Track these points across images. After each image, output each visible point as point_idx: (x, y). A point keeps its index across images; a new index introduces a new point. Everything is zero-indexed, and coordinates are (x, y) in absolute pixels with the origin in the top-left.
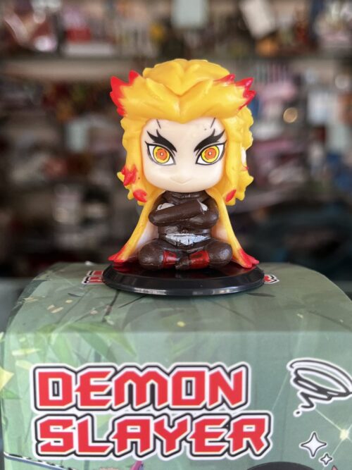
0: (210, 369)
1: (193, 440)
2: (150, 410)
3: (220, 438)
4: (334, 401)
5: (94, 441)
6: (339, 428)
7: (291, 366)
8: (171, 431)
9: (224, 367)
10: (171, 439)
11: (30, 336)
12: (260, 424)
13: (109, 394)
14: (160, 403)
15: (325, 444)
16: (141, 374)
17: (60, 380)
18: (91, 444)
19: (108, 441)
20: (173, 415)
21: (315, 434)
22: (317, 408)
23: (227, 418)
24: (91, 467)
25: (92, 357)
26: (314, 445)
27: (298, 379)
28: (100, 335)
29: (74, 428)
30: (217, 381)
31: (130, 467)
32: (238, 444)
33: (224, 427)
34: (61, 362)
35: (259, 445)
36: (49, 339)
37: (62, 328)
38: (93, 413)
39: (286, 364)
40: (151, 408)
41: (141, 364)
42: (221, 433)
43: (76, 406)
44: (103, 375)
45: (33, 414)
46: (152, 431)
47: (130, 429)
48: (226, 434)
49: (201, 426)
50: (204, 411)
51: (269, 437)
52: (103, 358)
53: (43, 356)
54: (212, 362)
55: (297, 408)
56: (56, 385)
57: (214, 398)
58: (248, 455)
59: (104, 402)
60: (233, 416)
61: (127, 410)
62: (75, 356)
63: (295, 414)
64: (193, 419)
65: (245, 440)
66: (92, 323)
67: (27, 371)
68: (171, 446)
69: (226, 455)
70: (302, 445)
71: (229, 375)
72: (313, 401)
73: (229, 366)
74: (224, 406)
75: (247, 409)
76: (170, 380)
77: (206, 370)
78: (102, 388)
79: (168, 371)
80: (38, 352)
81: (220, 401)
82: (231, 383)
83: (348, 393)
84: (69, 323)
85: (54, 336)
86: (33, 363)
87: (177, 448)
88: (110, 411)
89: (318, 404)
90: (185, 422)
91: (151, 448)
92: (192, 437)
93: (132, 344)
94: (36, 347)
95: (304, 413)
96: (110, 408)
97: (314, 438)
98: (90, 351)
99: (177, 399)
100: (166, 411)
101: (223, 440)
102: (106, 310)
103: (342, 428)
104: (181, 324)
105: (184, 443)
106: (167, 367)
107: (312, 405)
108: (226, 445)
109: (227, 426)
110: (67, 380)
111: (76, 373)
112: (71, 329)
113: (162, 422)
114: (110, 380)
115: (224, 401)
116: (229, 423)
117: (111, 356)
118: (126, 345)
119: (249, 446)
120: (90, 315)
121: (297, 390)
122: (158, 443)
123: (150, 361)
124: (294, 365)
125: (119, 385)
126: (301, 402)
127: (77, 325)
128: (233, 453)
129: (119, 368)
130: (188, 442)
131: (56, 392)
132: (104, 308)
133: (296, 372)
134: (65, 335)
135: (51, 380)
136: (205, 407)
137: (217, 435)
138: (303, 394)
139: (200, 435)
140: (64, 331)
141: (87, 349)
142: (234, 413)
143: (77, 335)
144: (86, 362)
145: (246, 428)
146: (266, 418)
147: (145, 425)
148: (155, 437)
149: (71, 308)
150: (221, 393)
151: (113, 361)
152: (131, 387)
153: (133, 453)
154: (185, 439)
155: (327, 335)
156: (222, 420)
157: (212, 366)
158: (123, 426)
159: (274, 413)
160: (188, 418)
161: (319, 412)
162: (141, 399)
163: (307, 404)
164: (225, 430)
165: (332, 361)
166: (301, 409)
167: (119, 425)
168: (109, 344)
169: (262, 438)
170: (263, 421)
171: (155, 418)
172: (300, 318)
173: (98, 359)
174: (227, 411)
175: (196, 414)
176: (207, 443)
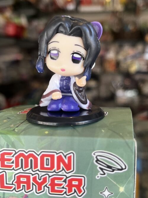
0: (57, 154)
1: (50, 187)
2: (30, 171)
3: (62, 187)
4: (116, 173)
5: (7, 184)
6: (119, 186)
7: (94, 154)
8: (40, 181)
9: (63, 153)
10: (40, 185)
12: (80, 181)
13: (13, 163)
14: (35, 168)
15: (112, 194)
16: (26, 155)
18: (5, 185)
19: (12, 184)
20: (41, 174)
21: (106, 188)
22: (107, 175)
23: (65, 177)
24: (6, 196)
25: (5, 146)
26: (106, 193)
27: (97, 161)
28: (9, 136)
30: (60, 159)
31: (22, 197)
32: (70, 190)
33: (64, 181)
35: (80, 191)
38: (6, 171)
39: (92, 153)
40: (31, 170)
41: (26, 150)
42: (62, 184)
44: (10, 154)
46: (32, 181)
47: (22, 179)
48: (65, 185)
49: (53, 180)
50: (54, 173)
51: (85, 188)
52: (10, 146)
54: (58, 151)
55: (97, 175)
57: (59, 167)
58: (75, 196)
59: (11, 166)
60: (68, 176)
61: (21, 171)
64: (49, 177)
65: (73, 188)
66: (8, 131)
68: (40, 188)
69: (65, 195)
70: (101, 193)
71: (65, 157)
72: (105, 171)
73: (65, 153)
74: (63, 171)
75: (74, 173)
76: (39, 158)
77: (55, 154)
78: (10, 160)
79: (38, 154)
81: (61, 169)
82: (66, 161)
83: (122, 169)
87: (43, 190)
88: (13, 171)
89: (108, 174)
90: (46, 178)
91: (31, 189)
92: (49, 185)
93: (23, 140)
95: (101, 177)
96: (13, 169)
97: (106, 190)
98: (5, 143)
99: (42, 167)
100: (37, 172)
101: (63, 188)
102: (18, 125)
103: (120, 186)
104: (47, 132)
105: (46, 188)
106: (38, 152)
107: (104, 174)
108: (65, 190)
109: (65, 181)
113: (36, 177)
114: (13, 156)
115: (63, 169)
116: (66, 180)
117: (13, 146)
118: (20, 141)
119: (75, 191)
120: (10, 127)
121: (97, 166)
122: (34, 187)
123: (30, 149)
124: (95, 154)
125: (17, 158)
126: (99, 172)
128: (68, 194)
129: (17, 151)
130: (47, 187)
132: (18, 124)
133: (96, 157)
136: (55, 171)
137: (61, 185)
138: (100, 168)
139: (53, 184)
141: (3, 142)
142: (68, 175)
144: (3, 148)
146: (83, 178)
147: (28, 178)
148: (33, 184)
149: (5, 123)
150: (62, 165)
151: (14, 148)
152: (22, 160)
153: (23, 191)
154: (46, 186)
155: (112, 140)
156: (63, 178)
157: (58, 152)
158: (19, 178)
159: (86, 176)
160: (47, 176)
161: (108, 178)
162: (26, 166)
163: (102, 173)
164: (64, 183)
165: (114, 153)
166: (99, 175)
167: (17, 177)
168: (13, 140)
169: (81, 188)
170: (81, 179)
171: (33, 175)
173: (8, 147)
174: (65, 174)
175: (51, 174)
176: (56, 188)
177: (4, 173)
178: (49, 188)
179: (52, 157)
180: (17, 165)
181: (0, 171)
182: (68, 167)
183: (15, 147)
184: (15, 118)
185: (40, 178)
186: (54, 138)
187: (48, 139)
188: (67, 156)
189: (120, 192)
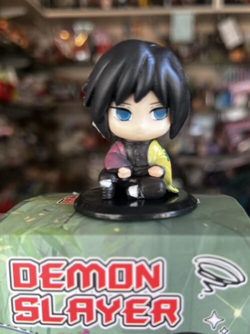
1: (125, 315)
2: (93, 292)
3: (144, 313)
4: (229, 289)
5: (53, 314)
6: (233, 308)
7: (196, 261)
8: (108, 307)
11: (6, 236)
12: (173, 303)
13: (63, 279)
14: (100, 286)
15: (223, 320)
16: (86, 266)
17: (28, 269)
18: (51, 316)
19: (63, 314)
20: (110, 295)
21: (214, 312)
22: (216, 292)
23: (149, 299)
24: (52, 332)
25: (50, 253)
26: (214, 320)
27: (201, 270)
28: (56, 237)
29: (39, 304)
30: (141, 271)
31: (80, 333)
32: (157, 318)
33: (148, 305)
34: (28, 256)
35: (173, 319)
36: (20, 239)
37: (30, 231)
38: (52, 293)
39: (191, 259)
40: (93, 290)
41: (86, 258)
42: (145, 310)
43: (39, 288)
44: (58, 266)
45: (9, 294)
46: (95, 307)
47: (79, 305)
48: (149, 310)
49: (130, 304)
51: (180, 313)
52: (58, 253)
53: (15, 251)
54: (137, 258)
55: (200, 292)
56: (25, 273)
57: (139, 284)
58: (165, 327)
59: (60, 286)
60: (154, 297)
61: (76, 292)
62: (38, 252)
63: (199, 296)
64: (124, 299)
65: (163, 315)
66: (52, 229)
67: (4, 262)
68: (108, 318)
69: (149, 326)
70: (206, 320)
71: (150, 266)
72: (213, 287)
73: (150, 260)
74: (147, 290)
75: (164, 292)
76: (107, 270)
77: (133, 263)
78: (58, 275)
79: (106, 263)
80: (12, 249)
81: (143, 286)
82: (151, 273)
83: (239, 282)
84: (36, 228)
85: (23, 237)
86: (9, 256)
87: (113, 320)
88: (64, 293)
89: (217, 290)
90: (119, 301)
91: (94, 319)
93: (79, 243)
94: (10, 245)
95: (207, 297)
96: (64, 290)
97: (214, 315)
98: (49, 249)
99: (113, 284)
100: (105, 292)
101: (146, 315)
102: (65, 220)
103: (236, 308)
104: (117, 230)
105: (118, 317)
106: (105, 260)
107: (212, 291)
108: (149, 319)
109: (149, 305)
110: (33, 269)
111: (39, 264)
112: (36, 232)
113: (102, 301)
114: (64, 269)
115: (146, 286)
116: (150, 302)
117: (64, 252)
118: (75, 244)
119: (165, 319)
120: (53, 223)
122: (99, 316)
123: (92, 256)
124: (198, 260)
125: (70, 273)
126: (203, 287)
127: (41, 230)
128: (154, 324)
129: (70, 261)
130: (121, 315)
131: (25, 278)
132: (64, 218)
133: (199, 266)
134: (30, 236)
135: (21, 269)
136: (133, 290)
137: (141, 311)
138: (205, 282)
139: (130, 311)
140: (31, 234)
141: (47, 247)
142: (154, 295)
143: (40, 236)
144: (47, 256)
145: (164, 306)
146: (178, 299)
147: (89, 302)
148: (97, 312)
149: (42, 218)
150: (144, 280)
152: (78, 275)
153: (81, 324)
154: (118, 313)
155: (223, 239)
156: (145, 300)
157: (137, 260)
158: (74, 303)
159: (184, 295)
160: (121, 298)
161: (219, 297)
162: (86, 283)
163: (208, 289)
164: (148, 308)
165: (226, 257)
166: (203, 293)
167: (71, 302)
168: (63, 244)
169: (175, 314)
170: (175, 301)
171: (97, 297)
172: (205, 227)
173: (54, 254)
174: (149, 293)
175: (126, 295)
176: (135, 316)
177: (49, 297)
178: (123, 316)
179: (129, 268)
180: (70, 283)
181: (42, 294)
182: (154, 282)
183: (66, 255)
184: (57, 210)
185: (109, 302)
188: (153, 266)
189: (234, 317)
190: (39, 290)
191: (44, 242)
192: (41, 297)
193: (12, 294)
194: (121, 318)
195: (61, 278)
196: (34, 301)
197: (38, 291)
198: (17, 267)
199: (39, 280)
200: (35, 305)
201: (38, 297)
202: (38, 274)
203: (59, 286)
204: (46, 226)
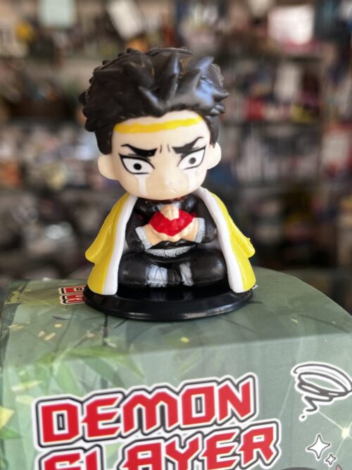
0: (219, 383)
1: (205, 458)
2: (161, 433)
3: (231, 453)
4: (336, 402)
6: (341, 427)
7: (295, 372)
8: (182, 451)
9: (232, 381)
10: (183, 459)
11: (30, 368)
12: (268, 433)
14: (171, 424)
15: (329, 445)
16: (150, 397)
17: (65, 412)
20: (185, 435)
21: (319, 436)
22: (321, 410)
23: (237, 431)
25: (98, 384)
26: (319, 447)
27: (302, 383)
28: (104, 359)
29: (82, 462)
32: (248, 457)
33: (234, 441)
34: (65, 393)
35: (268, 454)
36: (51, 370)
37: (62, 356)
38: (102, 443)
39: (290, 370)
40: (161, 430)
41: (150, 385)
42: (231, 448)
43: (83, 438)
44: (111, 402)
45: (36, 453)
46: (164, 455)
47: (141, 455)
48: (237, 447)
49: (212, 443)
50: (215, 427)
51: (278, 445)
52: (110, 383)
53: (45, 389)
54: (220, 376)
55: (302, 413)
56: (61, 418)
57: (223, 413)
58: (258, 466)
60: (243, 428)
61: (137, 436)
62: (80, 385)
64: (204, 436)
65: (255, 451)
66: (92, 348)
67: (29, 407)
68: (183, 467)
69: (238, 468)
70: (308, 449)
71: (237, 387)
73: (236, 378)
74: (234, 419)
75: (256, 419)
76: (179, 399)
77: (214, 384)
78: (109, 416)
79: (177, 390)
80: (40, 385)
81: (229, 415)
82: (239, 396)
84: (68, 350)
85: (56, 365)
86: (35, 397)
87: (189, 468)
88: (120, 440)
89: (321, 406)
90: (197, 440)
92: (204, 455)
93: (140, 366)
94: (37, 379)
95: (309, 417)
96: (120, 436)
97: (319, 440)
98: (96, 378)
100: (177, 431)
101: (234, 454)
102: (102, 332)
103: (343, 427)
104: (185, 340)
105: (196, 463)
106: (176, 386)
107: (315, 408)
108: (237, 458)
109: (238, 440)
110: (72, 411)
111: (82, 403)
112: (72, 356)
113: (173, 444)
114: (118, 406)
115: (233, 415)
116: (239, 436)
117: (118, 381)
118: (132, 367)
119: (259, 456)
120: (86, 339)
121: (301, 395)
122: (170, 465)
124: (297, 371)
126: (306, 406)
127: (76, 351)
128: (244, 466)
129: (126, 392)
130: (200, 461)
131: (61, 426)
132: (98, 329)
133: (299, 378)
134: (67, 363)
135: (55, 414)
136: (215, 423)
137: (228, 449)
138: (307, 398)
139: (211, 452)
140: (66, 359)
141: (93, 376)
142: (243, 425)
143: (81, 362)
144: (92, 390)
145: (256, 439)
146: (274, 425)
147: (156, 449)
148: (167, 460)
150: (230, 406)
151: (118, 386)
152: (140, 411)
154: (197, 458)
155: (327, 338)
156: (232, 435)
157: (220, 380)
158: (133, 453)
159: (281, 421)
160: (199, 436)
161: (322, 414)
162: (151, 422)
163: (312, 408)
164: (236, 444)
165: (331, 363)
166: (305, 413)
167: (130, 452)
168: (116, 368)
169: (271, 447)
170: (271, 429)
171: (166, 440)
172: (295, 323)
173: (104, 385)
174: (237, 424)
175: (206, 431)
176: (219, 459)
177: (97, 449)
178: (202, 461)
179: (209, 392)
180: (128, 425)
181: (87, 446)
182: (243, 408)
183: (121, 385)
184: (75, 317)
185: (183, 445)
186: (210, 349)
187: (197, 354)
188: (241, 385)
189: (342, 439)
190: (82, 441)
191: (88, 369)
192: (85, 451)
193: (40, 453)
194: (200, 464)
195: (114, 419)
196: (74, 458)
197: (81, 443)
198: (47, 412)
199: (82, 426)
200: (76, 464)
201: (81, 451)
202: (81, 418)
203: (112, 431)
204: (80, 344)
